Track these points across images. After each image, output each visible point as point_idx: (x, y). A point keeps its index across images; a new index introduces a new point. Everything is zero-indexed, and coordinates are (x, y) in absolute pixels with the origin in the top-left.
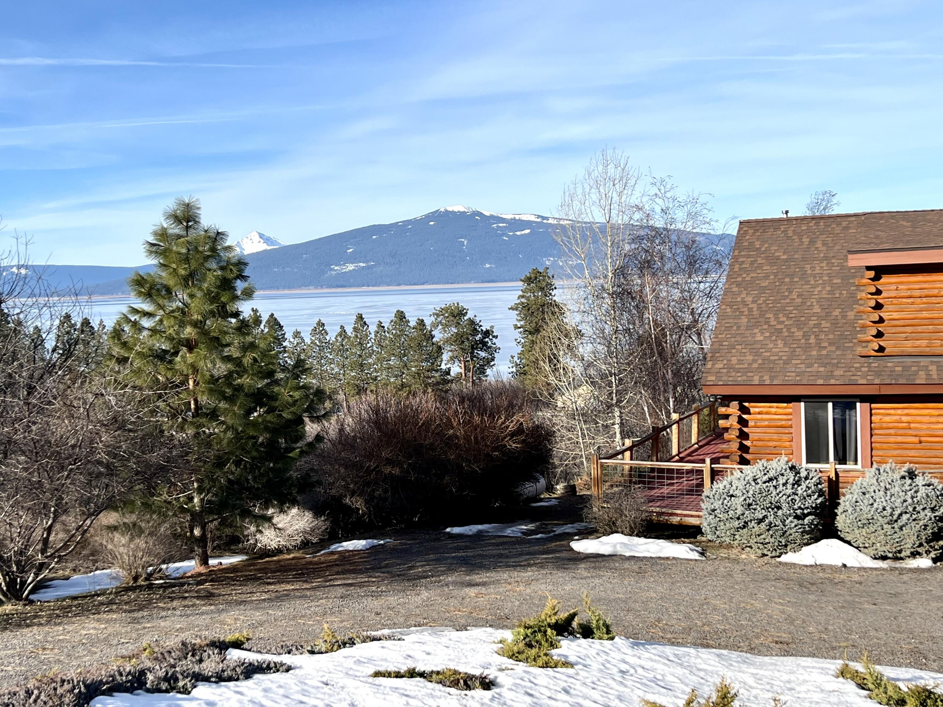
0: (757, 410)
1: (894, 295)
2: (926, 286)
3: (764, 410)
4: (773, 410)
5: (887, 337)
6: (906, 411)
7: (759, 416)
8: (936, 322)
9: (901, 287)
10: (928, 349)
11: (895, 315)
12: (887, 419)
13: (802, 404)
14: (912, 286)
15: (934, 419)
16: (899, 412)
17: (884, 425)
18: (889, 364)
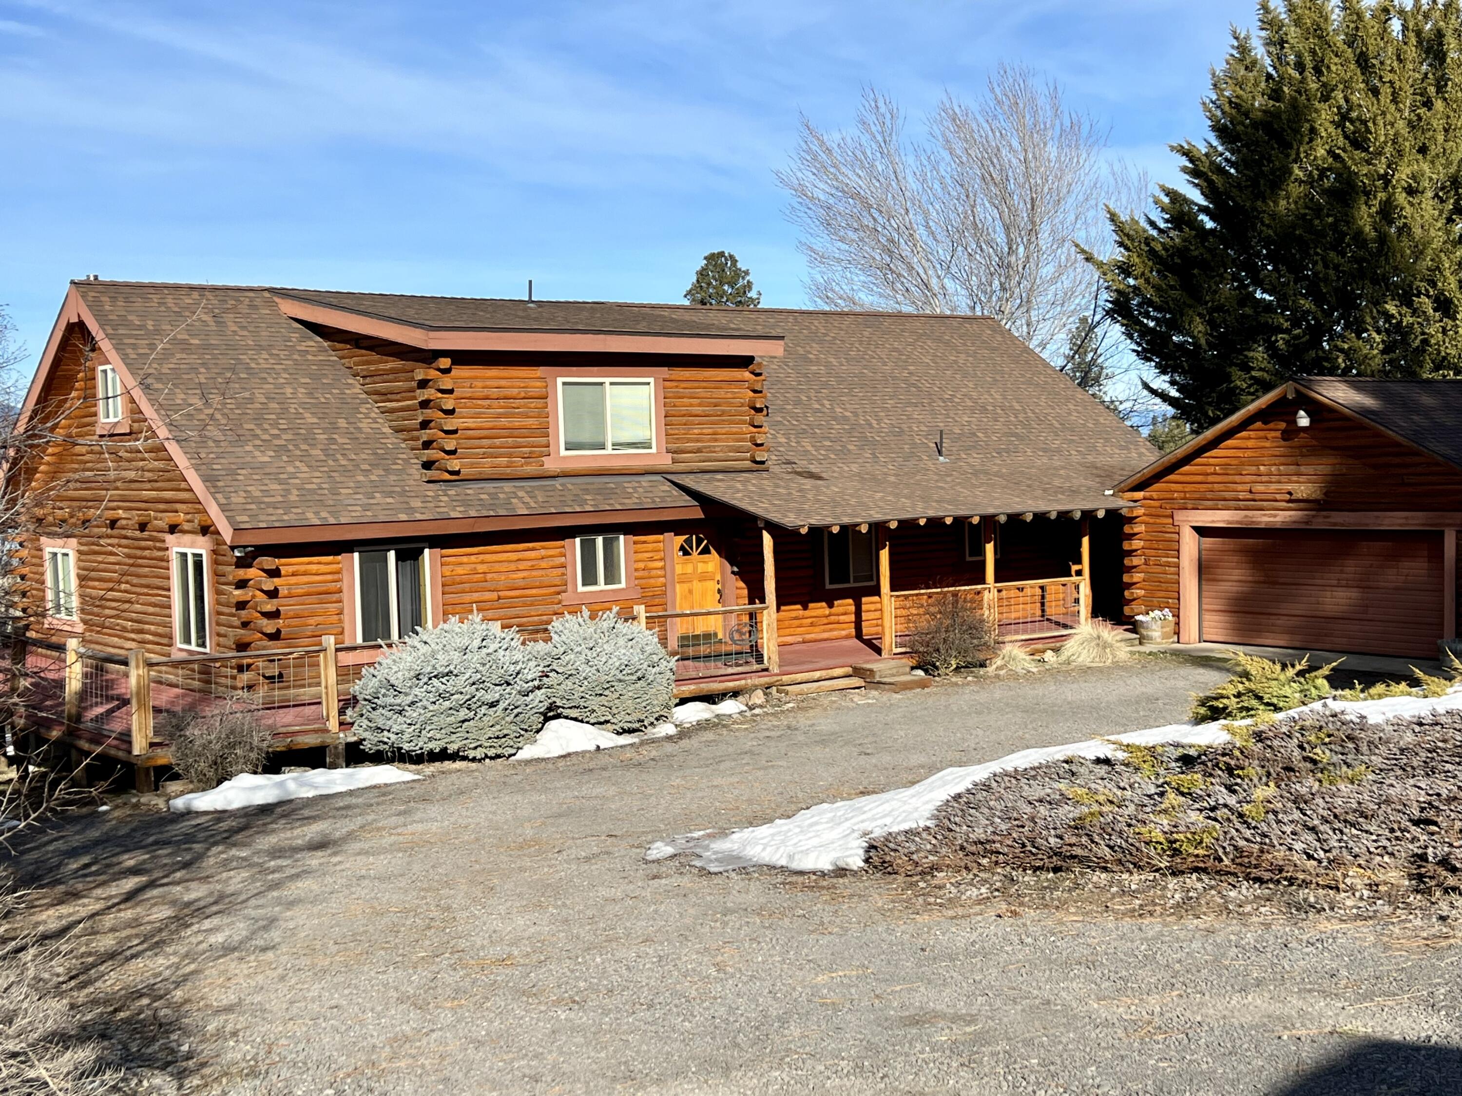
0: (291, 569)
1: (468, 395)
2: (503, 383)
3: (302, 568)
4: (314, 568)
5: (461, 453)
6: (481, 557)
7: (293, 580)
8: (516, 432)
9: (475, 383)
10: (508, 470)
11: (471, 423)
12: (460, 570)
13: (356, 555)
14: (488, 383)
15: (513, 567)
16: (473, 558)
17: (458, 579)
18: (469, 492)
